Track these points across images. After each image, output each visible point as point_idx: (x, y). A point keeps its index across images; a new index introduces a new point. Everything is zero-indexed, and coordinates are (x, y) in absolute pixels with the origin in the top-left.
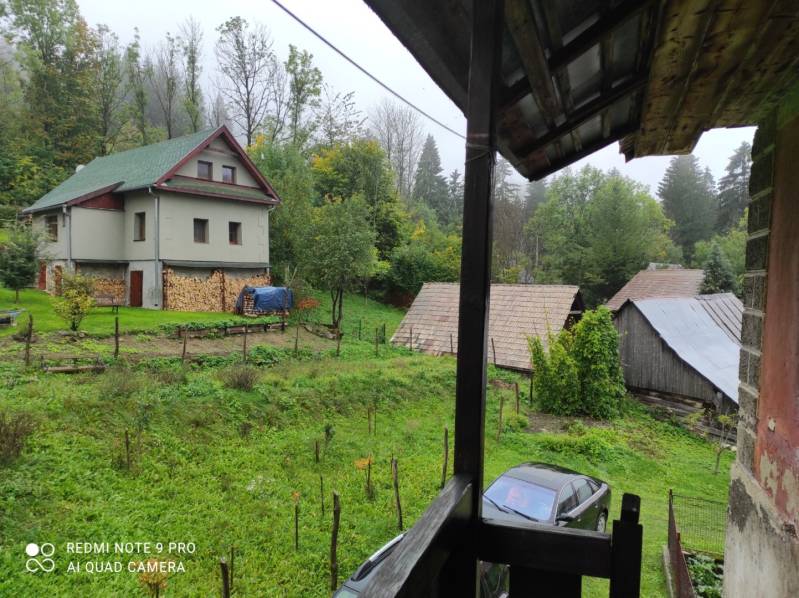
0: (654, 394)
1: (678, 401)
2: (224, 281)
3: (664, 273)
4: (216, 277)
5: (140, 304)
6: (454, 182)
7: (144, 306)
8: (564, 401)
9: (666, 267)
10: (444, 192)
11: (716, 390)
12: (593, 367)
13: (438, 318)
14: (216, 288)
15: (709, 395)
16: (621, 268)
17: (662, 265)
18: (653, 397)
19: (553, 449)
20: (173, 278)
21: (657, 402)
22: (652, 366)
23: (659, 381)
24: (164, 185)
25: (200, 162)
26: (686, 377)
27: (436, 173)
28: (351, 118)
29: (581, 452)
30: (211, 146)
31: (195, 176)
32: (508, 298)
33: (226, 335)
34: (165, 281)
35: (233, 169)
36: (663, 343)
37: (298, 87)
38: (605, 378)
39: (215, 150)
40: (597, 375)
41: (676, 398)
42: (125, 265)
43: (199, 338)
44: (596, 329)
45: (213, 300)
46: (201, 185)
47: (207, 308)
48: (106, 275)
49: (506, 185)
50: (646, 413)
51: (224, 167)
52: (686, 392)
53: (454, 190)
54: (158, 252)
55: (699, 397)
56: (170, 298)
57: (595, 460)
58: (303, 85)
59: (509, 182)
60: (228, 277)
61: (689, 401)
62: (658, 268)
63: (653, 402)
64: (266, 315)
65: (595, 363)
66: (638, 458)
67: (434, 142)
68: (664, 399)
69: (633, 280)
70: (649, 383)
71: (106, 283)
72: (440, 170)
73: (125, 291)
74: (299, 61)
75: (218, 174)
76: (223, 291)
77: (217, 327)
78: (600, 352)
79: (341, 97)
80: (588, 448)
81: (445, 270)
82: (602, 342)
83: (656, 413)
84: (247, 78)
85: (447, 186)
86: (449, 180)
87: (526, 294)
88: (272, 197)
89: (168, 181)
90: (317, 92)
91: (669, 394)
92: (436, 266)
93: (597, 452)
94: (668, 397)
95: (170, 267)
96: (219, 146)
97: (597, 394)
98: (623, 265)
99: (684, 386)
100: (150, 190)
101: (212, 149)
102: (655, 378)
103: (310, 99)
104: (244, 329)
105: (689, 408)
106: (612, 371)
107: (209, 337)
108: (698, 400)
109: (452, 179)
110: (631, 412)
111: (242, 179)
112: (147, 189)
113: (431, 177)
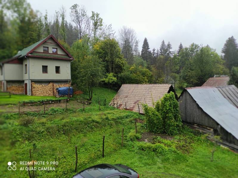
0: (196, 125)
1: (205, 128)
2: (53, 86)
3: (218, 79)
4: (51, 84)
5: (27, 94)
6: (154, 52)
7: (28, 95)
8: (158, 128)
9: (219, 76)
10: (150, 55)
11: (218, 124)
12: (167, 115)
13: (125, 96)
14: (51, 88)
15: (215, 126)
16: (204, 77)
17: (218, 75)
18: (195, 126)
19: (143, 149)
20: (35, 85)
21: (197, 128)
22: (194, 115)
23: (197, 120)
24: (30, 55)
25: (44, 47)
26: (206, 119)
27: (148, 50)
28: (111, 33)
29: (154, 151)
30: (47, 42)
31: (42, 51)
32: (147, 89)
33: (43, 104)
34: (32, 86)
35: (57, 49)
36: (198, 105)
37: (95, 24)
38: (172, 119)
39: (49, 43)
40: (169, 118)
41: (204, 127)
42: (23, 81)
43: (32, 106)
44: (168, 100)
45: (50, 92)
46: (44, 54)
47: (47, 95)
48: (17, 85)
49: (170, 52)
50: (192, 132)
51: (53, 48)
52: (207, 124)
53: (154, 55)
54: (29, 77)
55: (212, 127)
56: (34, 92)
57: (158, 155)
58: (97, 24)
59: (171, 51)
60: (55, 85)
61: (208, 128)
62: (216, 77)
63: (195, 128)
64: (63, 97)
65: (168, 114)
66: (178, 154)
67: (147, 40)
68: (199, 127)
69: (207, 81)
70: (193, 120)
71: (17, 87)
72: (149, 49)
73: (23, 90)
74: (95, 16)
75: (51, 50)
76: (53, 89)
77: (39, 102)
78: (170, 109)
79: (107, 26)
80: (156, 149)
81: (136, 80)
82: (170, 106)
83: (195, 133)
84: (80, 23)
85: (151, 53)
86: (152, 52)
87: (153, 87)
88: (70, 57)
89: (31, 53)
90: (101, 25)
91: (201, 125)
92: (133, 78)
93: (160, 151)
94: (201, 126)
95: (33, 82)
96: (50, 41)
97: (169, 126)
98: (205, 76)
99: (206, 122)
100: (25, 57)
101: (47, 43)
102: (195, 119)
103: (99, 27)
104: (51, 102)
105: (208, 131)
106: (176, 117)
107: (37, 105)
108: (211, 128)
109: (153, 51)
110: (185, 132)
111: (60, 52)
112: (24, 56)
113: (146, 51)
